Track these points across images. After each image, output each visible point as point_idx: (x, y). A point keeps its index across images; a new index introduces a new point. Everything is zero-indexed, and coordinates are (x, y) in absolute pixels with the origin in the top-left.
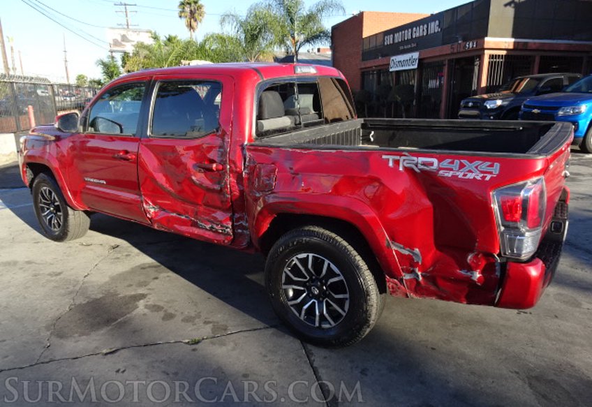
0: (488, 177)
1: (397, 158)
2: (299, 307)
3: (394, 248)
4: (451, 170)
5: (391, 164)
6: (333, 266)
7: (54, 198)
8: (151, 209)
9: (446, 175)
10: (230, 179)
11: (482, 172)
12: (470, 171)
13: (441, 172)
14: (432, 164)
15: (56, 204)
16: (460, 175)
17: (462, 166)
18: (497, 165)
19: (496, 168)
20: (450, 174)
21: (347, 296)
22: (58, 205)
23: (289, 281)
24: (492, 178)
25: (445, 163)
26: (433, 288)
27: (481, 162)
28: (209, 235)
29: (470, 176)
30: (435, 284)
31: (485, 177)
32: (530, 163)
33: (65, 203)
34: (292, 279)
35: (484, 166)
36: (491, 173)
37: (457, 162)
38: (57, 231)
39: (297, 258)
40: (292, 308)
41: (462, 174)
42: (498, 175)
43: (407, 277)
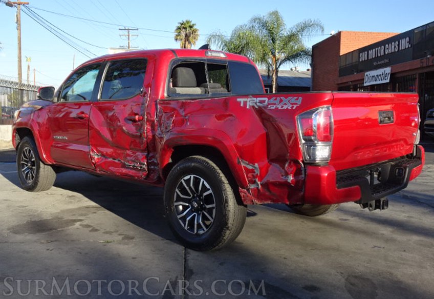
0: (295, 106)
1: (245, 100)
2: (184, 219)
3: (243, 165)
4: (275, 104)
5: (242, 105)
6: (206, 183)
7: (32, 155)
8: (96, 157)
9: (272, 108)
10: (147, 127)
11: (292, 104)
12: (285, 104)
13: (269, 106)
14: (264, 101)
15: (33, 160)
16: (280, 107)
17: (281, 101)
18: (300, 98)
19: (299, 102)
20: (273, 107)
21: (214, 205)
22: (34, 161)
23: (179, 199)
24: (297, 107)
25: (272, 101)
26: (267, 193)
27: (291, 98)
28: (132, 172)
29: (285, 107)
30: (269, 190)
31: (293, 107)
32: (323, 96)
33: (39, 158)
34: (180, 196)
35: (293, 100)
36: (296, 104)
37: (279, 98)
38: (30, 182)
39: (184, 180)
40: (180, 221)
41: (281, 106)
42: (300, 105)
43: (252, 187)
